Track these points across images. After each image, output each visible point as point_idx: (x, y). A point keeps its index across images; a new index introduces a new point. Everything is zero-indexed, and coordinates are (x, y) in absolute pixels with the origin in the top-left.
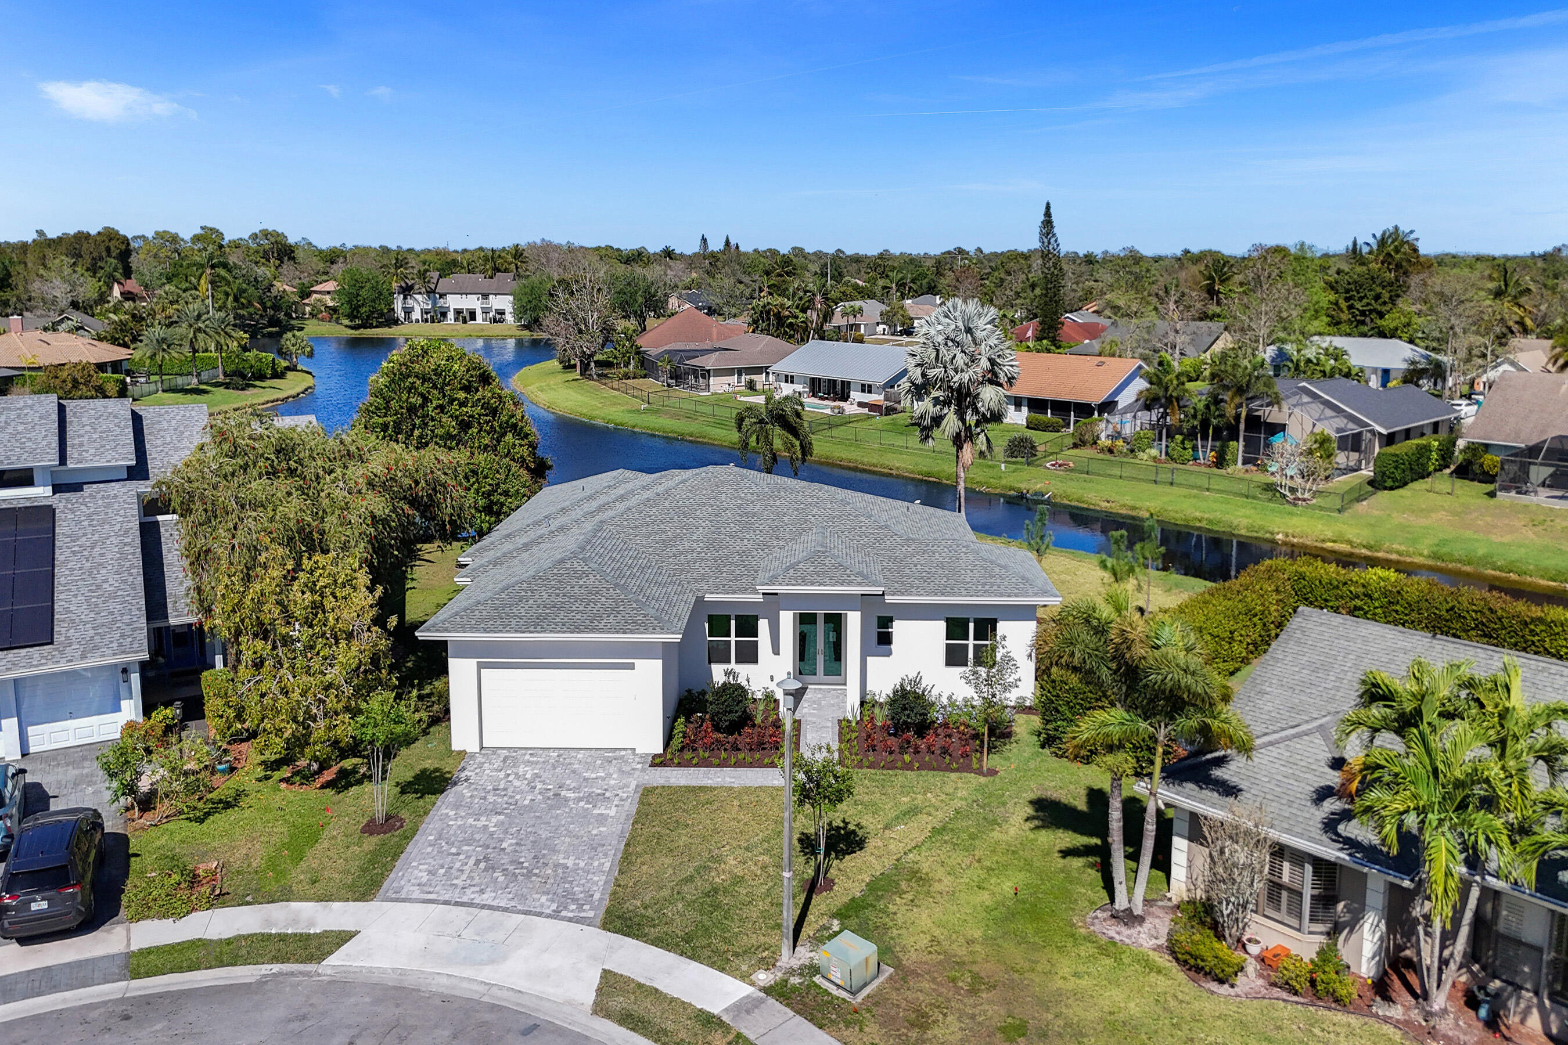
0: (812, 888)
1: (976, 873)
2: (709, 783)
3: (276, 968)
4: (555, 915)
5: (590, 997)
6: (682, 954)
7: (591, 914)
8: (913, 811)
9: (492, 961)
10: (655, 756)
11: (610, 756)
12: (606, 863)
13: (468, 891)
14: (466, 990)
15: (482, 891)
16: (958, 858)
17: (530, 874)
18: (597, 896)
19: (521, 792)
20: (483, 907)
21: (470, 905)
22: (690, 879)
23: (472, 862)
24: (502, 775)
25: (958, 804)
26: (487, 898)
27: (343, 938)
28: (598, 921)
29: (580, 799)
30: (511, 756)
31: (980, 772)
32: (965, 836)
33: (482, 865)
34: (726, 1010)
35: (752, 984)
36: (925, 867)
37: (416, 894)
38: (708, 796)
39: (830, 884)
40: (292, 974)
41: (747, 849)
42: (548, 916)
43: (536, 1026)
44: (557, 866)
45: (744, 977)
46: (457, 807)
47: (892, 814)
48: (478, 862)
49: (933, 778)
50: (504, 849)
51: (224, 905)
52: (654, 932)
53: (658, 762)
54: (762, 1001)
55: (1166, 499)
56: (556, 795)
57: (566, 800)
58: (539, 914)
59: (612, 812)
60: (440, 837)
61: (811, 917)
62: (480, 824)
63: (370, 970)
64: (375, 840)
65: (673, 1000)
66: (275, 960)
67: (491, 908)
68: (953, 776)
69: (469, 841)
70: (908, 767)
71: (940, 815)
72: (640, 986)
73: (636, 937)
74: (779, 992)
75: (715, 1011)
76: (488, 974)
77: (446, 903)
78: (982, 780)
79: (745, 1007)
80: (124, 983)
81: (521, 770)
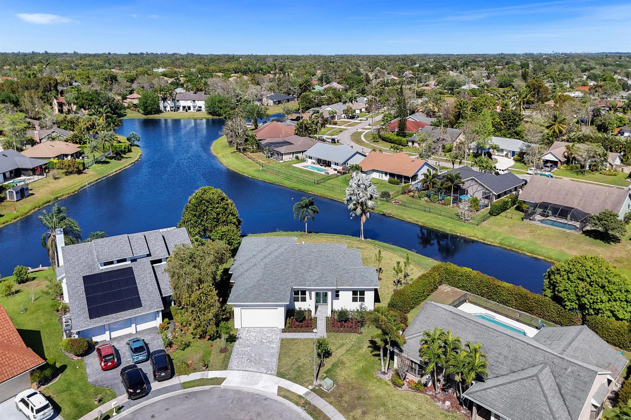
0: (320, 366)
1: (355, 362)
2: (296, 337)
3: (212, 386)
4: (266, 373)
5: (276, 392)
6: (294, 382)
8: (343, 345)
9: (255, 384)
10: (283, 329)
11: (272, 329)
12: (275, 360)
13: (247, 367)
14: (251, 391)
15: (250, 367)
16: (352, 358)
17: (259, 363)
18: (274, 368)
19: (253, 340)
20: (251, 371)
21: (248, 371)
22: (294, 364)
23: (246, 360)
24: (248, 335)
25: (353, 343)
26: (251, 369)
27: (224, 379)
28: (275, 374)
29: (267, 342)
30: (249, 330)
31: (358, 333)
32: (353, 352)
33: (248, 360)
34: (303, 394)
35: (308, 389)
36: (344, 360)
37: (236, 369)
38: (295, 341)
39: (324, 365)
40: (216, 387)
41: (306, 356)
43: (267, 398)
44: (265, 361)
45: (307, 387)
46: (239, 345)
47: (338, 346)
49: (347, 335)
50: (252, 356)
51: (196, 372)
52: (287, 377)
53: (284, 331)
54: (310, 392)
55: (427, 218)
56: (261, 341)
57: (264, 342)
58: (263, 373)
59: (275, 346)
60: (237, 353)
61: (320, 373)
62: (246, 350)
63: (231, 386)
64: (223, 354)
65: (293, 392)
66: (211, 384)
67: (252, 371)
68: (352, 334)
69: (244, 354)
70: (342, 332)
71: (348, 346)
72: (286, 389)
73: (284, 378)
74: (313, 390)
75: (301, 394)
76: (255, 387)
77: (243, 370)
78: (359, 335)
79: (307, 394)
80: (183, 390)
81: (252, 334)
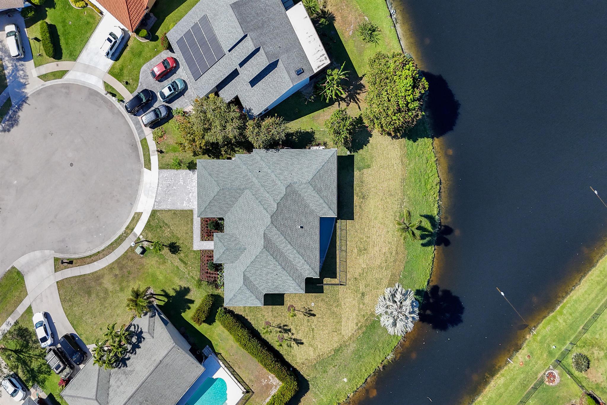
1: (165, 273)
2: (195, 223)
4: (155, 201)
5: (138, 211)
6: (146, 224)
7: (155, 207)
12: (169, 207)
14: (139, 192)
15: (161, 187)
18: (160, 207)
21: (158, 187)
23: (169, 183)
25: (187, 273)
26: (160, 188)
27: (150, 169)
28: (154, 209)
29: (189, 198)
33: (168, 185)
34: (134, 232)
35: (140, 235)
37: (160, 176)
42: (155, 200)
43: (132, 205)
46: (186, 174)
48: (169, 184)
50: (173, 187)
51: (157, 145)
54: (136, 237)
56: (190, 193)
58: (156, 199)
59: (184, 205)
60: (176, 174)
62: (181, 181)
63: (143, 176)
65: (137, 224)
67: (157, 190)
68: (199, 273)
69: (175, 180)
71: (183, 269)
72: (139, 218)
73: (150, 216)
74: (138, 240)
75: (134, 230)
77: (158, 182)
79: (135, 235)
80: (139, 140)
